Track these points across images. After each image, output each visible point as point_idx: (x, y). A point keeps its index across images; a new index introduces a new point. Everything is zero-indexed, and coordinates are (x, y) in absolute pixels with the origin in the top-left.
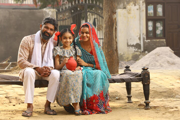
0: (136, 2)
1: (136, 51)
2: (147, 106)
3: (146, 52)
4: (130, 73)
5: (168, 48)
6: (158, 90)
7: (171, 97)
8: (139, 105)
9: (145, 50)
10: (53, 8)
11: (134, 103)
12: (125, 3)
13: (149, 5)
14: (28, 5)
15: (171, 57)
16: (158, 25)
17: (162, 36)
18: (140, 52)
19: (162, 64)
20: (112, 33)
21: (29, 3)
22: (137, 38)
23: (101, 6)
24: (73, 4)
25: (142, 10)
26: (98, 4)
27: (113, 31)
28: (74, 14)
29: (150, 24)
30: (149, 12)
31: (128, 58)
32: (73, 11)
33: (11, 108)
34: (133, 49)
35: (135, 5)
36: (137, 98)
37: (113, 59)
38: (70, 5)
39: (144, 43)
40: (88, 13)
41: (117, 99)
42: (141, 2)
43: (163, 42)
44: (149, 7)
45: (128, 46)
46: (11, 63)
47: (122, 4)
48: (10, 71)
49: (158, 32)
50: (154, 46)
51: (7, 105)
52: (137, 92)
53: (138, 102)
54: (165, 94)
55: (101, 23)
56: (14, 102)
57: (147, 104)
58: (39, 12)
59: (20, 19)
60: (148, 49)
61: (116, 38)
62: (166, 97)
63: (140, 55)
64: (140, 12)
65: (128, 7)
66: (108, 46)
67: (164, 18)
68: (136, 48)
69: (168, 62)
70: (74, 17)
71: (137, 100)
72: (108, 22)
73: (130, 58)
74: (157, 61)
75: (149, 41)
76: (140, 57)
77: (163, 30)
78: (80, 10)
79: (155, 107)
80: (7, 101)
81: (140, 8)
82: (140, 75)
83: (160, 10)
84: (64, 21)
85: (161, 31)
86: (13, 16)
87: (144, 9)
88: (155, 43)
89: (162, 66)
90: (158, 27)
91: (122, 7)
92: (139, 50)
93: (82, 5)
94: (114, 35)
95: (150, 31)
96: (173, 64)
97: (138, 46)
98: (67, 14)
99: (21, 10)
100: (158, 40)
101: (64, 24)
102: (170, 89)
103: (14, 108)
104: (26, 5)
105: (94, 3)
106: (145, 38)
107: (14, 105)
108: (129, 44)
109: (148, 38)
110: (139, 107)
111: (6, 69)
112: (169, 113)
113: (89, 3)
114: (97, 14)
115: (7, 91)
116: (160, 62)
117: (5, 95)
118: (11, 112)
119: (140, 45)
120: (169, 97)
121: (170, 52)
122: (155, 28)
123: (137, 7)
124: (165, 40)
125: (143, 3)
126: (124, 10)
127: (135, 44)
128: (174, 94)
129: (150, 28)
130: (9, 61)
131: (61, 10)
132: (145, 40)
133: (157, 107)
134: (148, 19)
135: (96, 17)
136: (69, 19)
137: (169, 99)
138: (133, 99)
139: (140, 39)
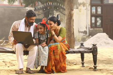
0: (84, 5)
1: (84, 36)
2: (95, 69)
3: (90, 36)
4: (84, 48)
5: (105, 34)
6: (101, 59)
7: (109, 64)
8: (89, 68)
9: (89, 35)
10: (32, 7)
11: (86, 67)
12: (78, 5)
13: (92, 7)
14: (16, 5)
15: (107, 39)
16: (98, 19)
17: (100, 26)
18: (87, 36)
19: (101, 44)
20: (71, 23)
21: (16, 4)
22: (85, 27)
23: (62, 7)
24: (45, 5)
25: (88, 10)
26: (61, 5)
27: (71, 22)
28: (46, 11)
29: (93, 18)
30: (92, 11)
31: (79, 40)
32: (44, 9)
33: (7, 68)
34: (82, 34)
35: (84, 7)
36: (87, 64)
37: (71, 39)
38: (43, 6)
39: (89, 30)
40: (54, 11)
41: (75, 65)
42: (88, 5)
43: (101, 30)
44: (92, 8)
45: (79, 32)
46: (5, 41)
47: (76, 6)
48: (4, 46)
49: (98, 24)
50: (96, 33)
51: (4, 67)
52: (88, 60)
53: (88, 66)
54: (105, 62)
55: (62, 18)
56: (8, 65)
57: (95, 68)
58: (24, 10)
59: (11, 13)
60: (92, 34)
61: (73, 26)
62: (106, 64)
63: (86, 38)
64: (87, 11)
65: (80, 8)
66: (68, 31)
67: (102, 15)
68: (84, 33)
69: (105, 42)
70: (45, 13)
71: (87, 65)
72: (68, 16)
73: (80, 40)
74: (98, 42)
75: (92, 29)
76: (86, 39)
77: (101, 22)
78: (49, 8)
79: (100, 70)
80: (4, 64)
81: (87, 8)
82: (91, 49)
83: (99, 10)
84: (39, 16)
85: (100, 23)
86: (7, 12)
87: (90, 9)
88: (96, 31)
89: (101, 45)
90: (98, 21)
91: (76, 8)
92: (86, 35)
93: (50, 6)
94: (72, 24)
95: (93, 23)
96: (108, 44)
97: (85, 32)
98: (41, 11)
99: (12, 8)
100: (98, 29)
101: (39, 18)
102: (108, 59)
103: (8, 68)
104: (14, 5)
105: (58, 4)
106: (90, 27)
107: (9, 67)
108: (80, 31)
109: (91, 27)
110: (89, 70)
111: (1, 45)
112: (110, 73)
113: (55, 4)
114: (60, 11)
115: (4, 58)
116: (100, 42)
117: (3, 61)
118: (7, 71)
119: (87, 32)
120: (108, 64)
121: (106, 36)
122: (96, 21)
123: (85, 8)
124: (102, 29)
125: (89, 5)
126: (77, 9)
127: (83, 31)
128: (111, 62)
129: (93, 21)
130: (3, 40)
131: (37, 9)
132: (90, 29)
133: (102, 69)
134: (92, 15)
135: (59, 14)
136: (42, 14)
137: (108, 65)
138: (85, 65)
139: (86, 28)
